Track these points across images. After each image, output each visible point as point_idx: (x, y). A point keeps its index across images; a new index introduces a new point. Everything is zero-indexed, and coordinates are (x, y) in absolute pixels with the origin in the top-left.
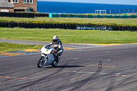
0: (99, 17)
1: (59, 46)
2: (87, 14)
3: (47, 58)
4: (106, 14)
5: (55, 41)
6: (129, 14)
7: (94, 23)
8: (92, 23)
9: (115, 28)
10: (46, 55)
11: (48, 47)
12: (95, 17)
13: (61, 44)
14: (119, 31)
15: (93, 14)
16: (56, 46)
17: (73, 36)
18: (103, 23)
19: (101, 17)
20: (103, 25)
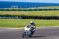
0: (13, 10)
1: (34, 27)
2: (6, 9)
3: (28, 33)
4: (18, 9)
5: (32, 24)
6: (32, 8)
7: (10, 14)
8: (9, 14)
9: (24, 17)
10: (27, 31)
11: (28, 27)
12: (11, 10)
13: (35, 25)
14: (27, 20)
15: (10, 9)
16: (32, 26)
18: (16, 14)
19: (15, 10)
20: (16, 16)
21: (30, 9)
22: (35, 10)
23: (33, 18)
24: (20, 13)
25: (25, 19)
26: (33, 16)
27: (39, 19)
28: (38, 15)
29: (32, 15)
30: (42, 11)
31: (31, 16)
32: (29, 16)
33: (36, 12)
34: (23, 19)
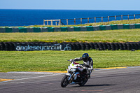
0: (49, 30)
2: (32, 27)
4: (60, 26)
6: (95, 25)
7: (43, 40)
8: (40, 40)
12: (44, 30)
15: (41, 27)
17: (11, 60)
18: (56, 40)
19: (53, 30)
20: (57, 43)
21: (88, 26)
22: (101, 28)
23: (98, 47)
24: (67, 35)
25: (78, 50)
26: (96, 44)
27: (110, 49)
28: (108, 39)
29: (94, 39)
30: (118, 31)
31: (92, 44)
32: (88, 44)
33: (104, 34)
34: (73, 52)
